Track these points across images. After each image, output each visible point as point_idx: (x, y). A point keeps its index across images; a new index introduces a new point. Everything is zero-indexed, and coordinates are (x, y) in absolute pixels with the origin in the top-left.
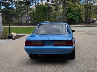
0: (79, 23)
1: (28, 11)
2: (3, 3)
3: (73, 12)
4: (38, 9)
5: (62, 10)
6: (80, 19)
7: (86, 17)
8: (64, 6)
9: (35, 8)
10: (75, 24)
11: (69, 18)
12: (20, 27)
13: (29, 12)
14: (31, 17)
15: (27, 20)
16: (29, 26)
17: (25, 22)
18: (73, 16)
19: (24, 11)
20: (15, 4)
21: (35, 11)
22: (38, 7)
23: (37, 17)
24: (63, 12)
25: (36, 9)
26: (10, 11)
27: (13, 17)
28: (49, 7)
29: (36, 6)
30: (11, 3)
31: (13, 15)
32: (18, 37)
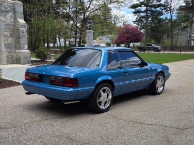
1: (192, 23)
2: (151, 11)
12: (165, 52)
17: (184, 44)
20: (171, 12)
26: (160, 25)
30: (164, 11)
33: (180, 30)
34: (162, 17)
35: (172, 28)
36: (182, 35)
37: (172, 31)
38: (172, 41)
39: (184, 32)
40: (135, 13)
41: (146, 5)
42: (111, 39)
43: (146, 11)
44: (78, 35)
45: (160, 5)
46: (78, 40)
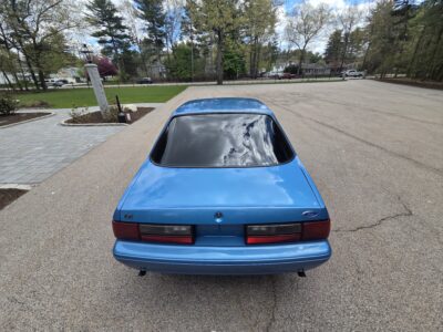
0: (241, 78)
1: (160, 56)
3: (232, 57)
4: (176, 53)
5: (214, 55)
6: (243, 70)
7: (253, 66)
8: (220, 48)
9: (171, 51)
10: (236, 79)
11: (227, 68)
13: (163, 58)
14: (167, 68)
15: (160, 74)
16: (165, 84)
17: (157, 76)
18: (232, 66)
19: (155, 57)
20: (138, 45)
21: (172, 57)
22: (175, 49)
24: (217, 59)
25: (173, 53)
26: (132, 58)
27: (138, 69)
28: (195, 50)
29: (173, 49)
30: (131, 43)
31: (137, 65)
32: (142, 112)
33: (151, 64)
35: (143, 60)
36: (154, 67)
37: (144, 64)
40: (101, 42)
41: (110, 35)
42: (79, 72)
43: (112, 41)
45: (125, 36)
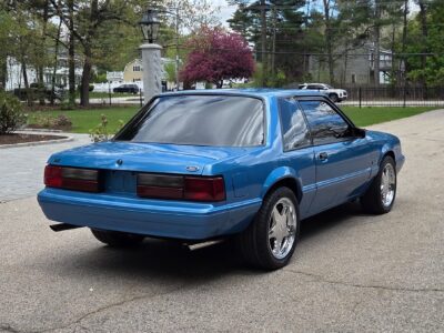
1: (378, 25)
4: (428, 16)
9: (415, 10)
15: (372, 74)
21: (415, 27)
23: (423, 58)
25: (421, 16)
26: (300, 31)
33: (351, 46)
34: (301, 10)
35: (329, 38)
36: (356, 56)
37: (330, 47)
38: (331, 73)
39: (360, 51)
42: (169, 69)
44: (79, 58)
46: (79, 72)
